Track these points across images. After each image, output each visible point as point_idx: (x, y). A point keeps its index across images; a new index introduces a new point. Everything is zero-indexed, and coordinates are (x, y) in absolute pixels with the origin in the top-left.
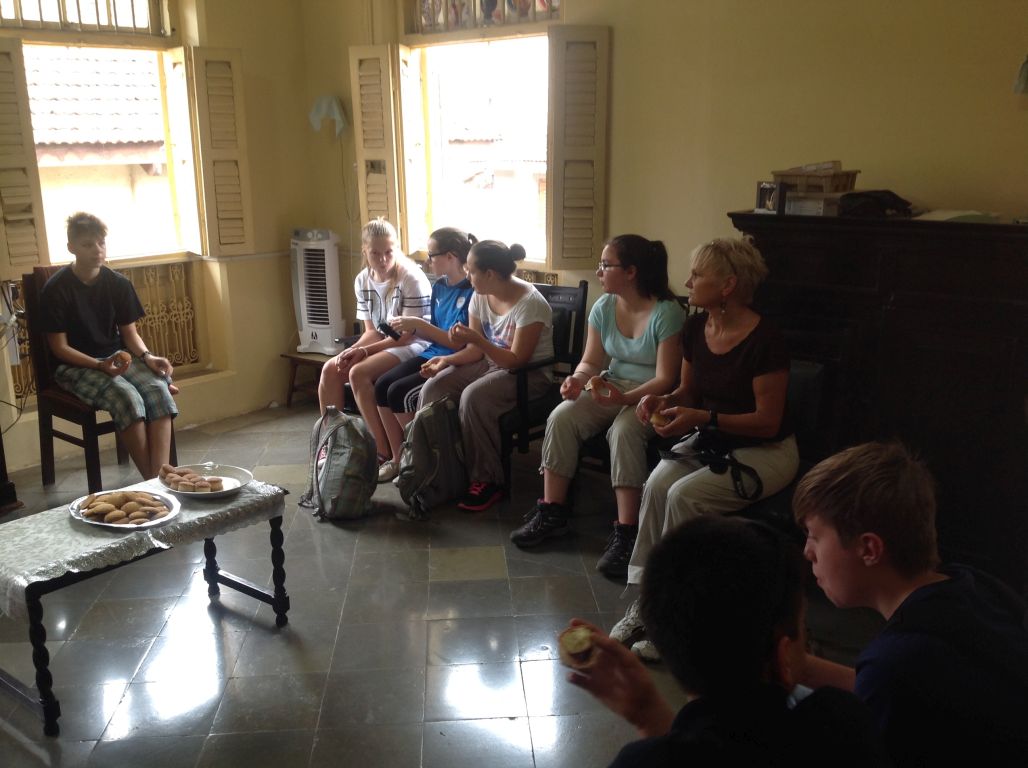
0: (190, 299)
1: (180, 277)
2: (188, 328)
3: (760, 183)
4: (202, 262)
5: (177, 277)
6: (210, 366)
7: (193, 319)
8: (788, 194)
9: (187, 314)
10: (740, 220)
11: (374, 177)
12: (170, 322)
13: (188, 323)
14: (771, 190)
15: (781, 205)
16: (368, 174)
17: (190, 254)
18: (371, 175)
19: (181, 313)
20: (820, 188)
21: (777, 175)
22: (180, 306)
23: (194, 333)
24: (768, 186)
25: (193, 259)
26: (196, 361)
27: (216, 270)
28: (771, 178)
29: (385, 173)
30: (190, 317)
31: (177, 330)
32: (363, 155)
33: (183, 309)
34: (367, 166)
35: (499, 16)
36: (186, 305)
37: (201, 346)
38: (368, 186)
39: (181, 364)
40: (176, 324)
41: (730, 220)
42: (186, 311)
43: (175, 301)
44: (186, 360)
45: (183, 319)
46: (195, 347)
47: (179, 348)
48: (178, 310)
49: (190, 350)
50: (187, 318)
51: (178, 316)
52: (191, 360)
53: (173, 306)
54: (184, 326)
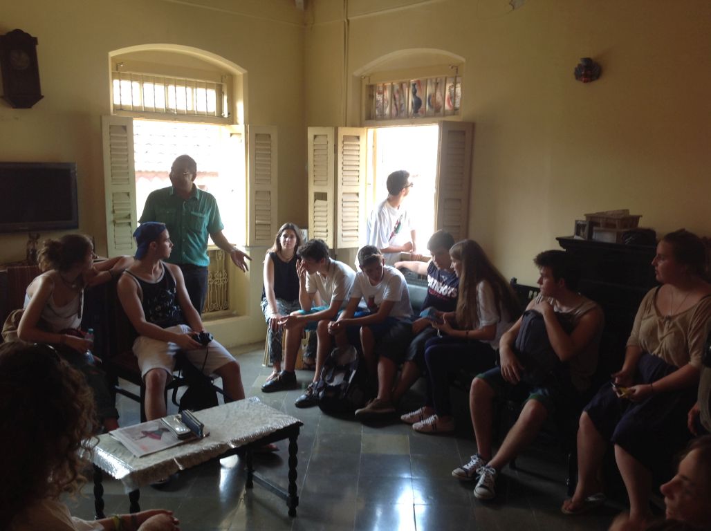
0: (227, 271)
1: (222, 258)
2: (224, 288)
3: (576, 221)
5: (220, 258)
6: (235, 312)
7: (227, 283)
8: (595, 228)
9: (224, 280)
10: (562, 241)
11: (320, 202)
12: (214, 285)
13: (224, 285)
14: (584, 226)
15: (590, 235)
16: (315, 200)
19: (221, 279)
20: (614, 226)
21: (588, 216)
22: (220, 276)
23: (227, 291)
24: (581, 223)
26: (227, 309)
28: (584, 218)
29: (326, 200)
30: (226, 282)
31: (217, 290)
32: (314, 189)
34: (315, 195)
35: (422, 112)
36: (223, 275)
37: (231, 300)
38: (315, 207)
39: (217, 310)
40: (217, 286)
41: (558, 242)
42: (224, 278)
43: (218, 272)
44: (221, 308)
45: (221, 283)
46: (227, 300)
47: (218, 301)
48: (219, 278)
49: (224, 302)
50: (224, 283)
51: (219, 281)
52: (224, 308)
53: (216, 275)
54: (222, 287)
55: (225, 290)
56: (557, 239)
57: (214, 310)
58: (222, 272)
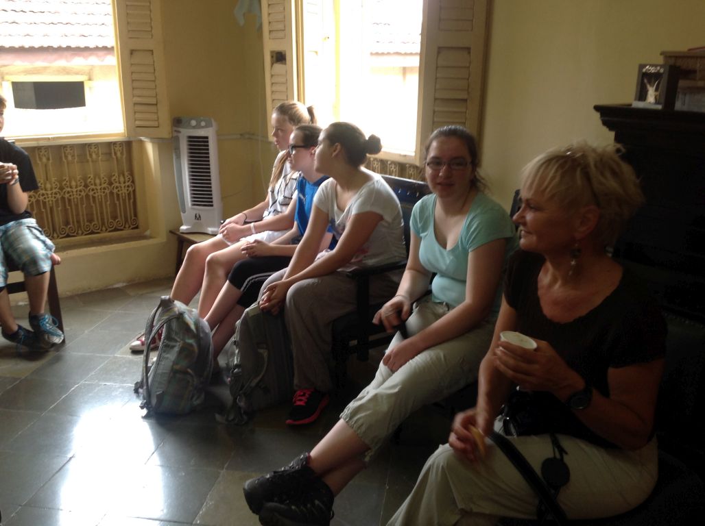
0: (132, 174)
1: (122, 153)
2: (129, 199)
3: (642, 66)
5: (119, 154)
6: (148, 233)
7: (134, 191)
8: (682, 83)
9: (128, 186)
10: (611, 115)
11: (278, 66)
12: (112, 193)
13: (129, 194)
14: (657, 76)
15: (669, 97)
16: (272, 64)
18: (275, 65)
19: (123, 185)
21: (667, 56)
22: (122, 179)
23: (135, 202)
24: (653, 70)
25: (132, 139)
26: (137, 228)
27: (150, 149)
28: (661, 60)
29: (285, 64)
30: (130, 189)
31: (118, 199)
32: (270, 46)
33: (124, 183)
34: (272, 57)
36: (127, 179)
37: (140, 215)
38: (272, 76)
39: (122, 230)
40: (118, 195)
41: (597, 115)
42: (127, 184)
43: (116, 175)
44: (127, 226)
45: (124, 191)
46: (136, 215)
47: (121, 216)
48: (120, 183)
49: (131, 218)
50: (128, 190)
51: (119, 189)
52: (132, 227)
53: (115, 180)
54: (125, 196)
55: (132, 201)
56: (597, 108)
57: (116, 230)
58: (124, 175)
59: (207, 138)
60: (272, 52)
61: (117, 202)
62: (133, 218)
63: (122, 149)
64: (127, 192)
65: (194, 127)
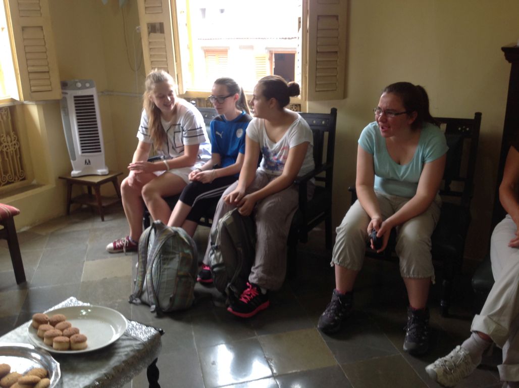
0: (16, 134)
1: (7, 117)
2: (16, 155)
4: (23, 105)
5: (5, 117)
6: (34, 182)
7: (19, 148)
9: (15, 144)
11: (156, 36)
13: (16, 151)
16: (149, 33)
17: (13, 100)
18: (152, 35)
19: (10, 144)
22: (9, 139)
23: (21, 158)
25: (16, 104)
26: (24, 179)
27: (34, 111)
29: (164, 33)
30: (17, 147)
31: (8, 157)
32: (145, 19)
33: (11, 142)
34: (149, 28)
36: (13, 138)
37: (28, 168)
38: (149, 43)
39: (13, 182)
40: (7, 153)
41: (503, 53)
42: (15, 142)
43: (5, 136)
44: (16, 178)
45: (12, 149)
46: (22, 169)
47: (11, 171)
48: (8, 142)
49: (19, 171)
50: (14, 148)
51: (8, 147)
52: (21, 178)
53: (4, 140)
54: (13, 153)
55: (18, 156)
56: (504, 49)
57: (9, 183)
58: (10, 136)
59: (92, 96)
60: (148, 24)
61: (7, 159)
62: (21, 171)
63: (8, 113)
64: (14, 150)
65: (79, 89)
